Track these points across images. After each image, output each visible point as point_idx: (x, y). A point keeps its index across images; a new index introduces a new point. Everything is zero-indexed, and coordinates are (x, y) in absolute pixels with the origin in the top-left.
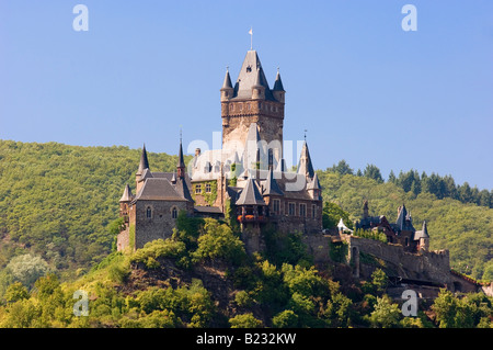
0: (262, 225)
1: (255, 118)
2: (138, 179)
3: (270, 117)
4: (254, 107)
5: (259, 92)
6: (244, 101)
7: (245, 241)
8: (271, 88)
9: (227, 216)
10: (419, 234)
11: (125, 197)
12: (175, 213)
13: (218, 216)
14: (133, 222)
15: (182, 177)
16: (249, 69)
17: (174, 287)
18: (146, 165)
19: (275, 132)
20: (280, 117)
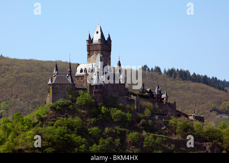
0: (101, 93)
1: (100, 51)
2: (54, 75)
3: (106, 51)
4: (99, 47)
5: (101, 42)
6: (95, 45)
7: (95, 99)
8: (106, 39)
9: (88, 89)
10: (164, 96)
11: (50, 82)
12: (67, 89)
13: (85, 90)
14: (51, 92)
15: (70, 74)
16: (97, 32)
17: (67, 118)
18: (57, 70)
19: (108, 57)
20: (110, 51)
